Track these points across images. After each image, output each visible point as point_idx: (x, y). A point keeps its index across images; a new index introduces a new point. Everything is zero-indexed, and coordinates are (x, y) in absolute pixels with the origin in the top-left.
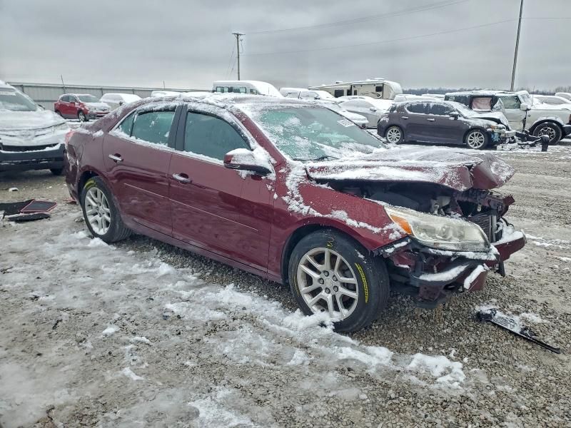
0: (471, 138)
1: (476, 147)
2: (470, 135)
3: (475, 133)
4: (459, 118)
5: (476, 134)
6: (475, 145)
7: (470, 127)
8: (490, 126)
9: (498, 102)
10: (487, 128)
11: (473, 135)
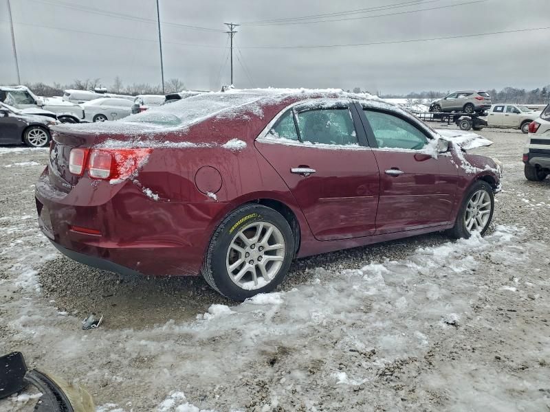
0: (31, 136)
1: (40, 145)
2: (30, 133)
3: (34, 130)
4: (10, 115)
5: (37, 132)
6: (38, 143)
7: (28, 124)
8: (50, 123)
9: (8, 97)
10: (48, 124)
11: (33, 133)
